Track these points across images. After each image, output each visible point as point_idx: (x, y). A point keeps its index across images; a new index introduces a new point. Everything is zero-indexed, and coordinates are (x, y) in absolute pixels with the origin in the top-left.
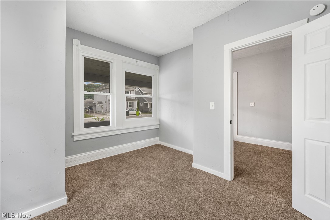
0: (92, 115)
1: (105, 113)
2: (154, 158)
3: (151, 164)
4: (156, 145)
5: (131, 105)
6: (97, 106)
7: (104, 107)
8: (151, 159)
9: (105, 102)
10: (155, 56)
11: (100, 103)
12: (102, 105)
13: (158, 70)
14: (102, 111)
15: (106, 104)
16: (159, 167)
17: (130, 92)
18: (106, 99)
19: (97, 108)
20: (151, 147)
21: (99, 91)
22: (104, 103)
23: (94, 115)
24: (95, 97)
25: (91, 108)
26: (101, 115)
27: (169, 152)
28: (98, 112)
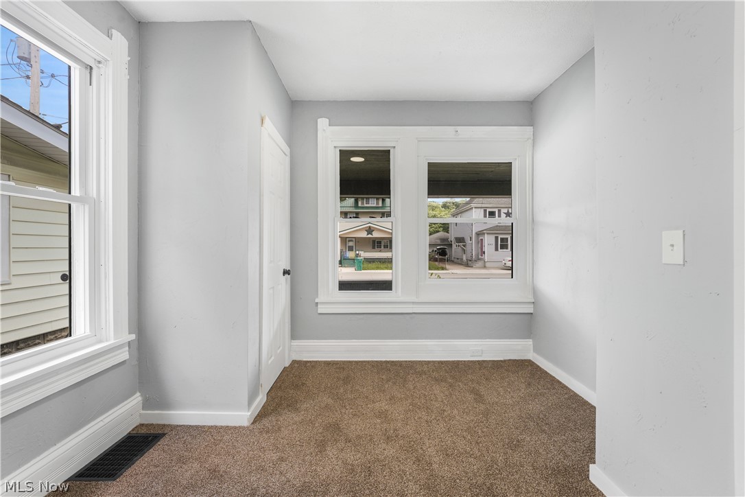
0: (441, 265)
1: (470, 262)
2: (479, 398)
3: (455, 412)
4: (518, 361)
5: (507, 245)
6: (454, 246)
7: (468, 249)
8: (470, 397)
9: (471, 238)
10: (519, 102)
11: (460, 240)
12: (464, 246)
13: (531, 141)
14: (464, 259)
15: (472, 243)
16: (468, 430)
17: (499, 211)
18: (472, 231)
19: (455, 250)
20: (497, 365)
21: (458, 214)
22: (468, 241)
23: (444, 266)
24: (452, 229)
25: (443, 253)
26: (462, 266)
27: (542, 395)
28: (456, 260)
